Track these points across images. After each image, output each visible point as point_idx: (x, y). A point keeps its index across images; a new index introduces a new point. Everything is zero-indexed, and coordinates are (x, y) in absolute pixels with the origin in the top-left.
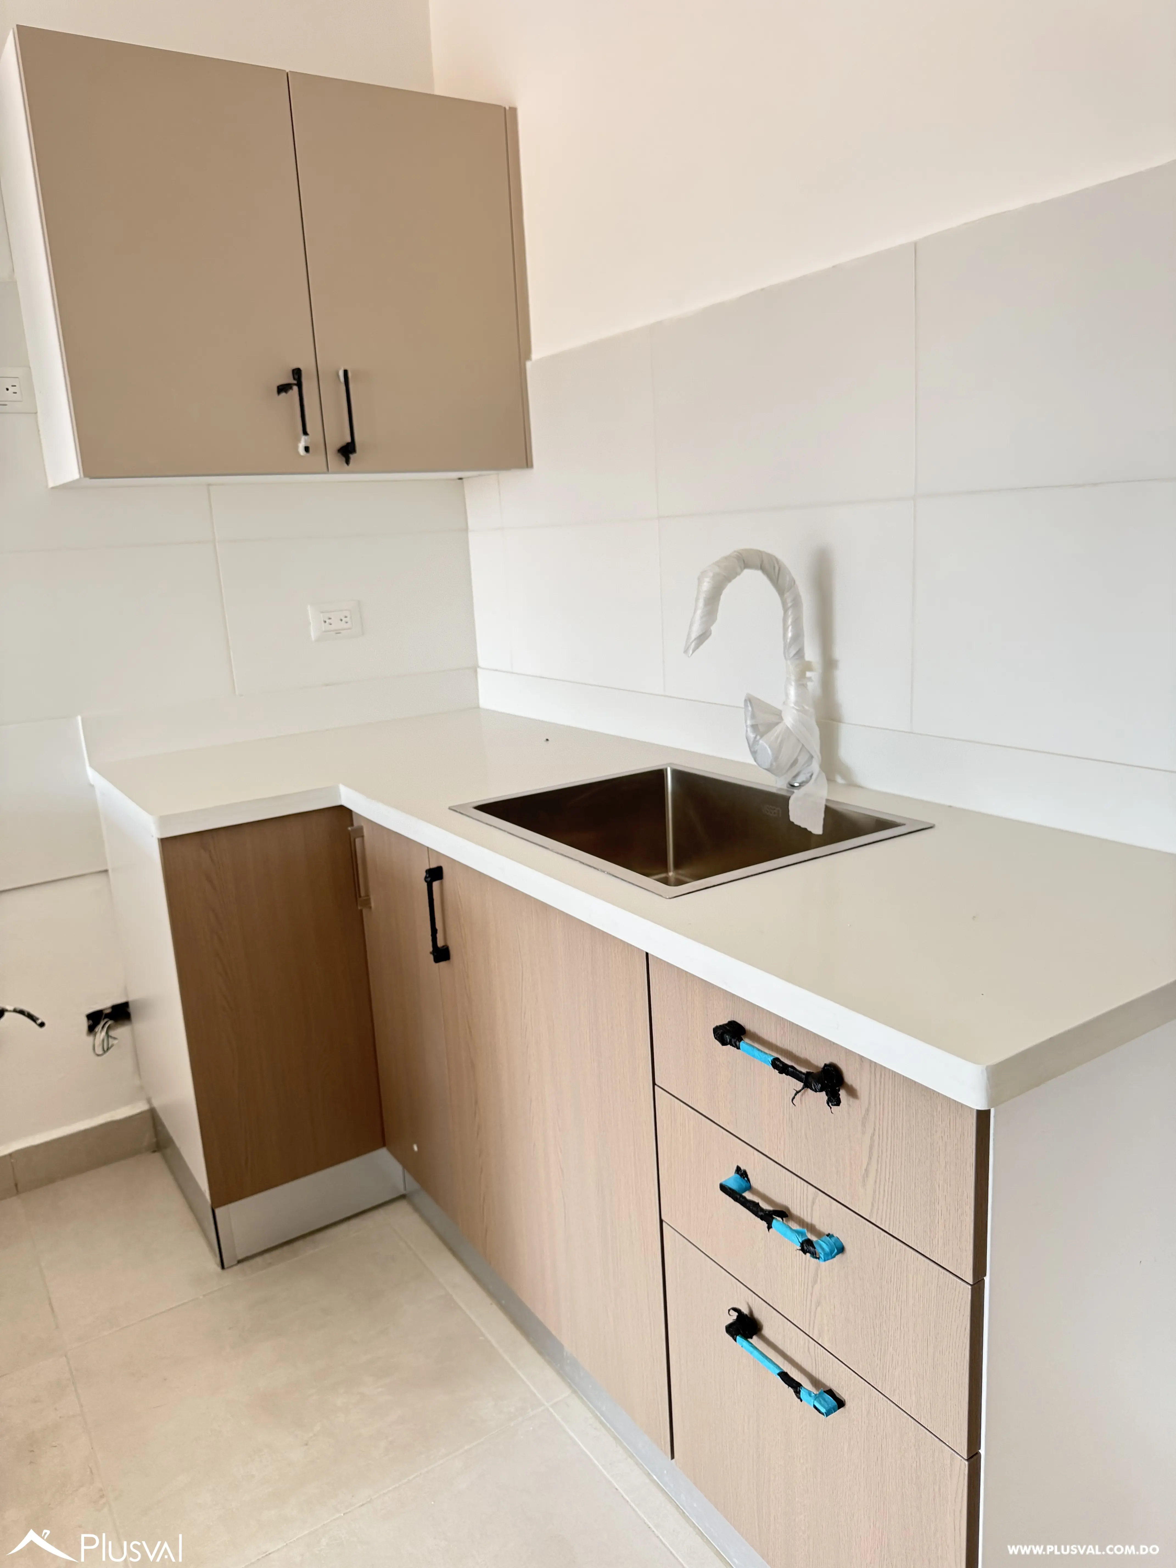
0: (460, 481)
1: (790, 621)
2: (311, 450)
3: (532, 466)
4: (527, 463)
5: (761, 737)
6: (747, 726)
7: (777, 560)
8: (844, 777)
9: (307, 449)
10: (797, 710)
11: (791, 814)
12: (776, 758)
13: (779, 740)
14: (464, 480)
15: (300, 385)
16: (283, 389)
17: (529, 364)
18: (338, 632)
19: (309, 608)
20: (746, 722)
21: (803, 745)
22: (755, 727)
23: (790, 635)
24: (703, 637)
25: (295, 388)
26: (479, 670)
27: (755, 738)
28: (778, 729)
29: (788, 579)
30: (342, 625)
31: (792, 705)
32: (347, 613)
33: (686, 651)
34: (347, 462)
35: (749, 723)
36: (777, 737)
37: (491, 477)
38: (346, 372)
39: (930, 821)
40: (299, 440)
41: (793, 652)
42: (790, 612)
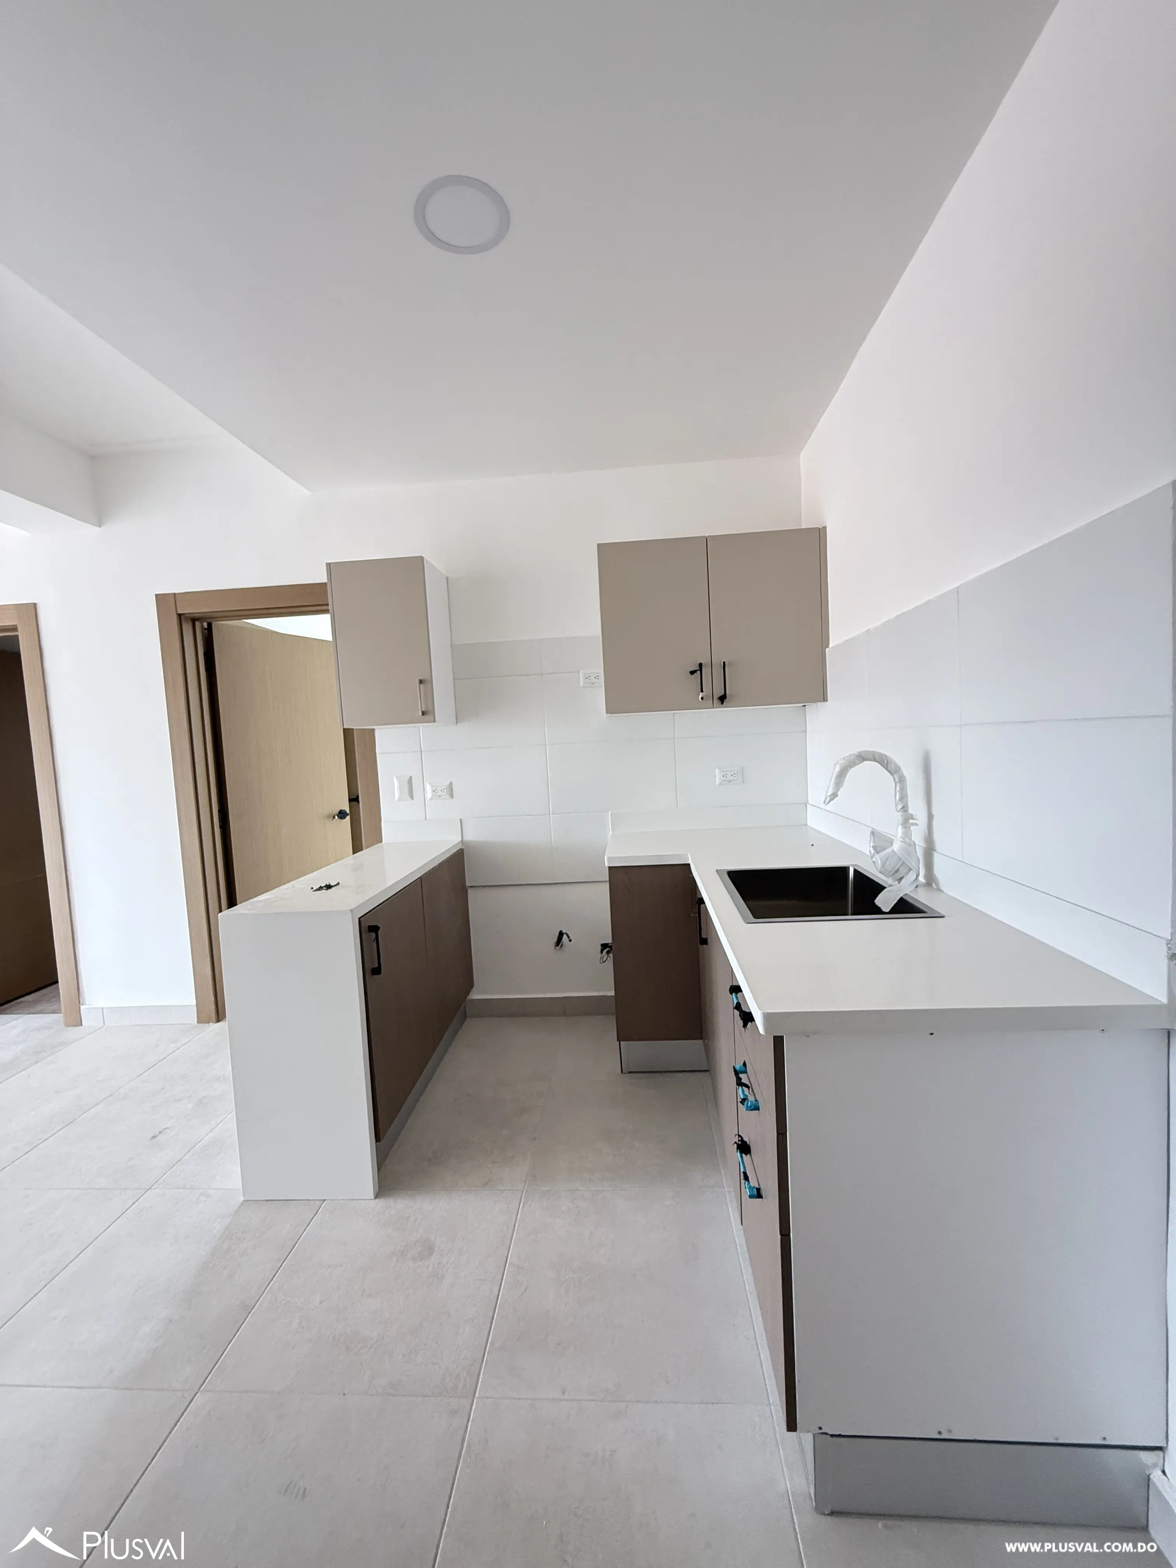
0: (804, 707)
1: (898, 788)
2: (704, 698)
3: (827, 701)
4: (825, 699)
5: (877, 854)
6: (870, 846)
7: (886, 756)
8: (936, 885)
9: (702, 698)
10: (901, 841)
11: (877, 899)
12: (883, 865)
13: (887, 856)
14: (806, 707)
15: (701, 670)
16: (692, 673)
17: (827, 650)
18: (730, 781)
19: (717, 770)
20: (870, 843)
21: (904, 862)
22: (874, 847)
23: (898, 797)
24: (834, 795)
25: (699, 672)
26: (808, 805)
27: (874, 854)
28: (888, 850)
29: (893, 767)
30: (732, 778)
31: (899, 838)
32: (735, 772)
33: (824, 802)
34: (722, 703)
35: (872, 844)
36: (886, 854)
37: (814, 705)
38: (724, 663)
39: (943, 913)
40: (700, 694)
41: (900, 807)
42: (898, 784)
